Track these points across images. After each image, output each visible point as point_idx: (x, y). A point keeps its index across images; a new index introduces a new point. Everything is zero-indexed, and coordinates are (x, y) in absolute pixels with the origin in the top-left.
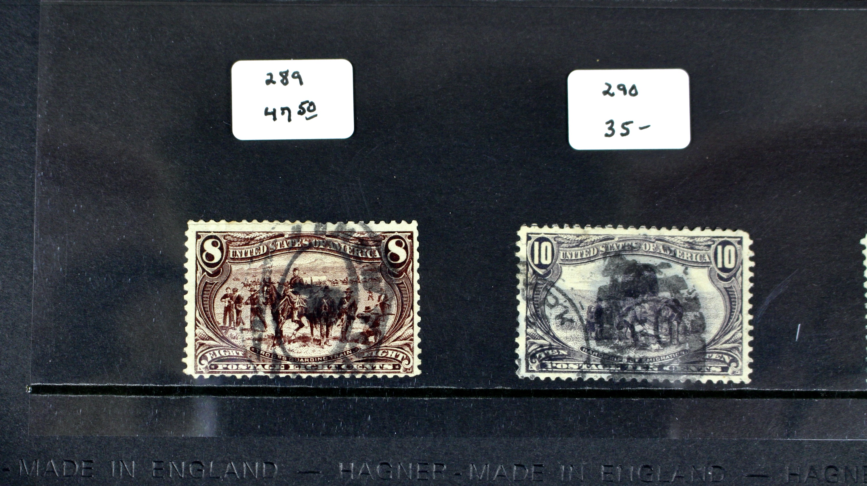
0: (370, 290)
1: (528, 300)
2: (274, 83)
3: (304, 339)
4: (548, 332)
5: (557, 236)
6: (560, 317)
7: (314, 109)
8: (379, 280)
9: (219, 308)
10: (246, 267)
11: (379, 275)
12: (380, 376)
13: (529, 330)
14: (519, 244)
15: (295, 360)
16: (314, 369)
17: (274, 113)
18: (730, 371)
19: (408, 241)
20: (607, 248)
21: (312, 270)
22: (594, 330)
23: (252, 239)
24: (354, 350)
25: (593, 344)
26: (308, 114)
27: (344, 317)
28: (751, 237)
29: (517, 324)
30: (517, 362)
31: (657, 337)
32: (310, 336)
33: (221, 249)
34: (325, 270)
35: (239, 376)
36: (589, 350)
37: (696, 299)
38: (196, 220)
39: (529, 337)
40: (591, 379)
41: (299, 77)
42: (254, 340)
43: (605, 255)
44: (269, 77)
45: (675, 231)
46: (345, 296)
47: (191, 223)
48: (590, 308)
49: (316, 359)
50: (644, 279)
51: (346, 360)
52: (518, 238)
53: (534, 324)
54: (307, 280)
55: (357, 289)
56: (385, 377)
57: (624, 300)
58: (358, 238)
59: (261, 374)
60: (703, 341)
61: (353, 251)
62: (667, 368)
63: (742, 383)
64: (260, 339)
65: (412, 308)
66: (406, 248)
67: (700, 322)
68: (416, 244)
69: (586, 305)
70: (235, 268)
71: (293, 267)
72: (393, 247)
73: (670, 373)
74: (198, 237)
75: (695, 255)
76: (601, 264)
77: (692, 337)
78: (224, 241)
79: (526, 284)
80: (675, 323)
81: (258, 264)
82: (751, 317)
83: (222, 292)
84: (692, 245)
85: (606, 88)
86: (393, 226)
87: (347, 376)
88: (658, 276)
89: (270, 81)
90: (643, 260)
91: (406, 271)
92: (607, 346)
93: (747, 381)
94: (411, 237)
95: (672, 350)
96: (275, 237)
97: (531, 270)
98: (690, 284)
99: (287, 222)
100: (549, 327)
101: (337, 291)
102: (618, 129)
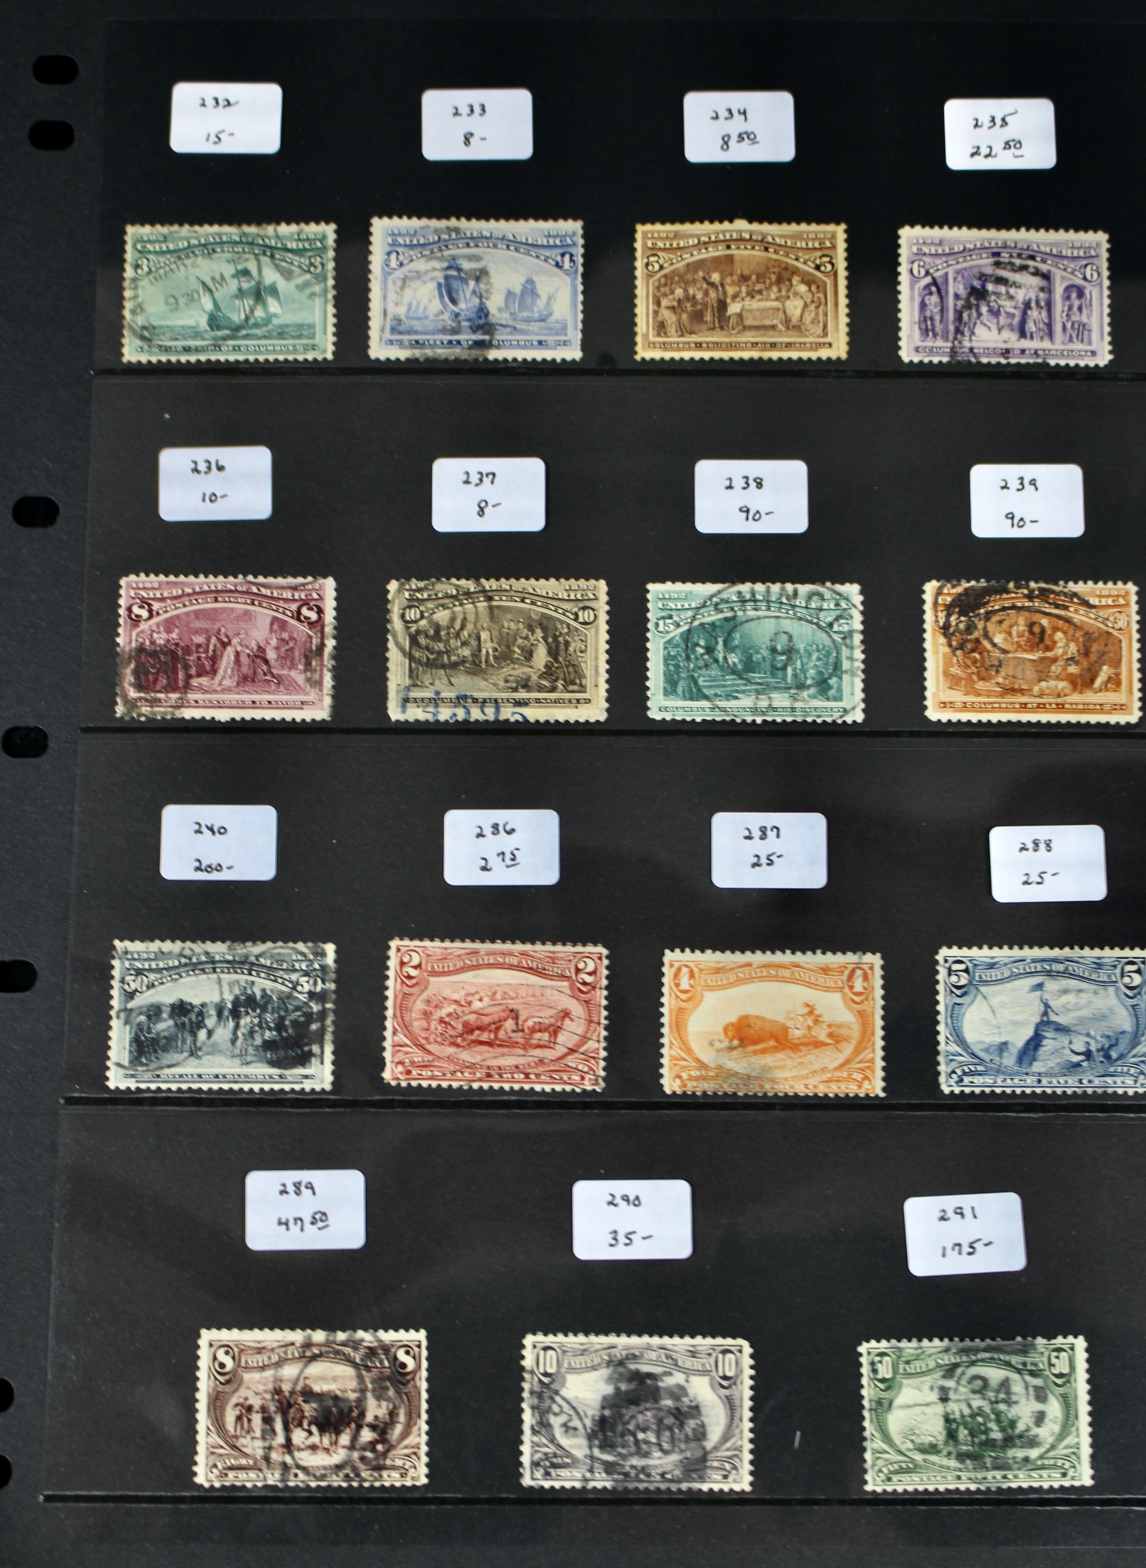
0: (378, 1398)
1: (533, 1408)
2: (287, 1193)
3: (313, 1448)
4: (553, 1440)
5: (561, 1345)
6: (565, 1425)
7: (327, 1219)
8: (387, 1389)
9: (230, 1416)
10: (257, 1376)
11: (388, 1384)
12: (387, 1484)
13: (535, 1439)
14: (524, 1352)
15: (304, 1469)
16: (323, 1477)
17: (286, 1224)
18: (730, 1479)
19: (416, 1349)
20: (610, 1355)
21: (323, 1378)
22: (596, 1438)
23: (264, 1348)
24: (363, 1459)
25: (597, 1452)
26: (320, 1224)
27: (353, 1425)
28: (752, 1347)
29: (522, 1432)
30: (521, 1470)
31: (659, 1445)
32: (318, 1443)
33: (233, 1358)
34: (334, 1379)
35: (249, 1485)
36: (592, 1457)
37: (697, 1407)
38: (209, 1328)
39: (534, 1444)
40: (595, 1488)
41: (312, 1188)
42: (264, 1448)
43: (609, 1363)
44: (282, 1188)
45: (676, 1340)
46: (354, 1404)
47: (204, 1332)
48: (593, 1416)
49: (325, 1468)
50: (648, 1386)
51: (355, 1469)
52: (523, 1347)
53: (538, 1432)
54: (317, 1388)
55: (365, 1398)
56: (393, 1486)
57: (627, 1408)
58: (369, 1348)
59: (270, 1482)
60: (704, 1448)
61: (362, 1360)
62: (668, 1476)
63: (743, 1492)
64: (270, 1448)
65: (419, 1416)
66: (414, 1358)
67: (701, 1430)
68: (425, 1353)
69: (590, 1413)
70: (247, 1376)
71: (304, 1375)
72: (402, 1356)
73: (671, 1481)
74: (211, 1345)
75: (696, 1364)
76: (605, 1372)
77: (693, 1445)
78: (236, 1350)
79: (532, 1393)
80: (677, 1431)
81: (269, 1373)
82: (751, 1425)
83: (234, 1400)
84: (693, 1354)
85: (610, 1198)
86: (402, 1335)
87: (355, 1484)
88: (661, 1384)
89: (284, 1192)
90: (645, 1369)
91: (413, 1379)
92: (609, 1453)
93: (748, 1488)
94: (419, 1346)
95: (675, 1457)
96: (286, 1345)
97: (536, 1379)
98: (691, 1392)
99: (299, 1331)
100: (553, 1435)
101: (346, 1400)
102: (622, 1239)
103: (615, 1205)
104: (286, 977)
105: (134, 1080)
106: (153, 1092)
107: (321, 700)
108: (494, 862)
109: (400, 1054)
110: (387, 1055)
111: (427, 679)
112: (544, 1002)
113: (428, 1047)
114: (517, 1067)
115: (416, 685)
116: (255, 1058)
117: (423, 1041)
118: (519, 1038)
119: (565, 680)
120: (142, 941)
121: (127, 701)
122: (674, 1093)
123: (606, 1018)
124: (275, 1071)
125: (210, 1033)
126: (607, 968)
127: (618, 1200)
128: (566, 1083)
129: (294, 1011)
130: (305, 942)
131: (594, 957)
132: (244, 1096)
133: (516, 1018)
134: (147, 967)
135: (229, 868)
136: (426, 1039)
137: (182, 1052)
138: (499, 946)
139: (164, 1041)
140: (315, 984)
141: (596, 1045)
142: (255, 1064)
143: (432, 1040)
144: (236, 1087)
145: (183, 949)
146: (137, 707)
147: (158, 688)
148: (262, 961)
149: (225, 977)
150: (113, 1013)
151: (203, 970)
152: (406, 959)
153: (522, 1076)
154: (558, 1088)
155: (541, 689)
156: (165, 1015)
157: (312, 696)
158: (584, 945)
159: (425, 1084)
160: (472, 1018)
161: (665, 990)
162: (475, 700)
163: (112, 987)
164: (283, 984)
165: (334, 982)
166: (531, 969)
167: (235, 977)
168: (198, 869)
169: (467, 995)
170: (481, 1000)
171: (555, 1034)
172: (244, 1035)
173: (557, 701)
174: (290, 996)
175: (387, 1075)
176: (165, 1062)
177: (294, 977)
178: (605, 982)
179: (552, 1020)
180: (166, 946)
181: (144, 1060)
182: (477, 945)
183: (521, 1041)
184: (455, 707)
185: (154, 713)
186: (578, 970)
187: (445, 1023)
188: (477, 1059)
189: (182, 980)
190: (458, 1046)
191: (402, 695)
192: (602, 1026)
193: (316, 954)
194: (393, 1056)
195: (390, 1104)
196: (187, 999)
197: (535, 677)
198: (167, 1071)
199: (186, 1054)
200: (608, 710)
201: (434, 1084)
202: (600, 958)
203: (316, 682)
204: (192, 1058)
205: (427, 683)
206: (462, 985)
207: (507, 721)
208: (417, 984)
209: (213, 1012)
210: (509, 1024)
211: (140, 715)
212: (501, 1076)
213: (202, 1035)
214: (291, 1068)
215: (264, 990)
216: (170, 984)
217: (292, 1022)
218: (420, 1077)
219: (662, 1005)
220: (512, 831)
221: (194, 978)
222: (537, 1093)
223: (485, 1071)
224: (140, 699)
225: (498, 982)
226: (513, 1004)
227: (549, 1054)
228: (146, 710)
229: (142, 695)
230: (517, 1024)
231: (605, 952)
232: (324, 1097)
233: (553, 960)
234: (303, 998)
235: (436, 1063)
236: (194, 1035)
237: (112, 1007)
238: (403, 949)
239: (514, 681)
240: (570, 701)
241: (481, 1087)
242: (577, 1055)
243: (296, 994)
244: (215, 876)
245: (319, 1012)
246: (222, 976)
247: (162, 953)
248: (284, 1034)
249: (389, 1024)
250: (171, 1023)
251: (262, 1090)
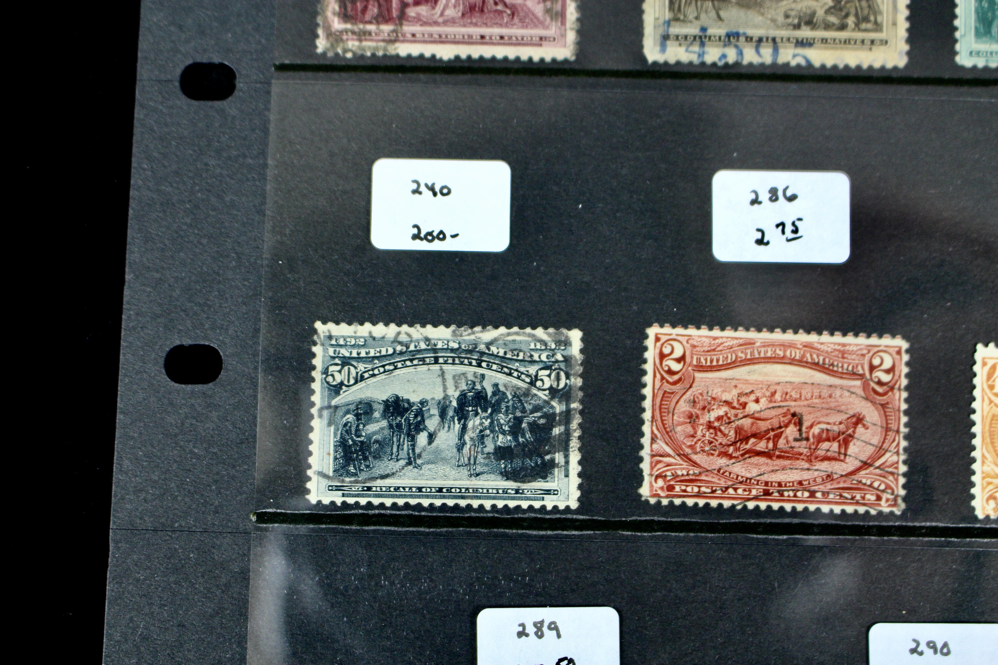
2: (526, 635)
41: (556, 629)
44: (520, 629)
85: (913, 645)
89: (522, 634)
103: (921, 654)
104: (522, 369)
105: (340, 493)
106: (363, 508)
107: (564, 36)
108: (773, 234)
109: (659, 466)
110: (645, 466)
111: (691, 12)
112: (833, 405)
113: (694, 457)
114: (800, 483)
115: (677, 19)
116: (486, 469)
117: (688, 451)
118: (802, 447)
119: (856, 15)
120: (350, 324)
121: (329, 34)
122: (988, 517)
123: (906, 425)
124: (511, 485)
125: (431, 437)
126: (908, 364)
127: (923, 647)
128: (858, 503)
129: (532, 412)
130: (546, 328)
131: (893, 351)
132: (473, 514)
133: (800, 423)
134: (354, 355)
135: (454, 236)
136: (691, 447)
137: (398, 460)
138: (778, 336)
139: (376, 446)
140: (558, 379)
141: (895, 458)
142: (485, 476)
143: (698, 449)
144: (463, 503)
145: (399, 333)
146: (342, 40)
147: (368, 17)
148: (494, 349)
149: (447, 368)
150: (314, 411)
151: (423, 360)
152: (667, 350)
153: (806, 494)
154: (850, 509)
155: (828, 26)
156: (377, 415)
157: (552, 31)
158: (880, 336)
159: (690, 502)
160: (746, 423)
161: (977, 393)
162: (749, 39)
163: (313, 380)
164: (519, 378)
165: (581, 376)
166: (817, 364)
167: (461, 369)
168: (416, 237)
169: (740, 395)
170: (757, 401)
171: (846, 443)
172: (472, 439)
173: (847, 42)
174: (527, 394)
175: (645, 491)
176: (377, 471)
177: (532, 370)
178: (904, 382)
179: (842, 427)
180: (379, 330)
181: (352, 469)
182: (752, 335)
183: (805, 451)
184: (725, 46)
185: (363, 49)
186: (872, 368)
187: (714, 428)
188: (754, 472)
189: (397, 372)
190: (730, 457)
191: (661, 31)
192: (902, 435)
193: (558, 343)
194: (652, 468)
195: (649, 526)
196: (404, 394)
197: (820, 13)
198: (379, 483)
199: (402, 462)
200: (909, 53)
201: (701, 502)
202: (899, 353)
203: (557, 14)
204: (410, 467)
205: (691, 17)
206: (734, 383)
207: (787, 65)
208: (680, 380)
209: (435, 411)
210: (791, 431)
211: (345, 51)
212: (781, 494)
213: (422, 439)
214: (529, 482)
215: (496, 385)
216: (383, 376)
217: (529, 424)
218: (684, 494)
219: (974, 412)
220: (792, 198)
221: (411, 369)
222: (824, 515)
223: (762, 487)
224: (346, 31)
225: (777, 380)
226: (795, 407)
227: (839, 468)
228: (353, 44)
229: (349, 26)
230: (800, 430)
231: (905, 345)
232: (569, 516)
233: (843, 354)
234: (543, 396)
235: (703, 477)
236: (413, 439)
237: (313, 404)
238: (663, 339)
239: (795, 17)
240: (863, 42)
241: (757, 507)
242: (871, 468)
243: (534, 391)
244: (437, 246)
245: (561, 413)
246: (445, 367)
247: (374, 339)
248: (521, 440)
249: (646, 428)
250: (384, 423)
251: (494, 506)
